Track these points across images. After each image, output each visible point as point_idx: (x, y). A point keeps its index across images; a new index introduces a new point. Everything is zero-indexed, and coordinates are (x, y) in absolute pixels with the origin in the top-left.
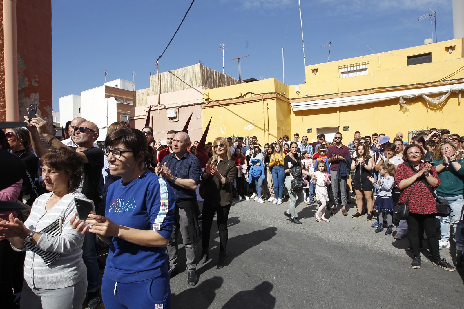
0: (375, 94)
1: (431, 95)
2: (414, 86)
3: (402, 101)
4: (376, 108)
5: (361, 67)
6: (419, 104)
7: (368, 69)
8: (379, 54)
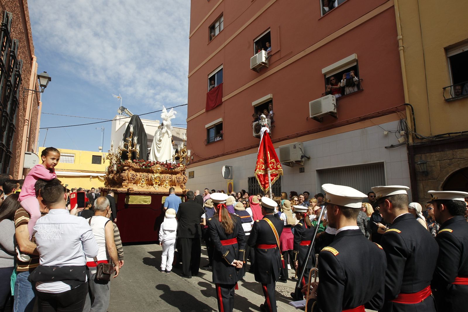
0: (81, 172)
1: (101, 176)
2: (96, 172)
3: (91, 177)
4: (81, 178)
5: (71, 155)
6: (97, 179)
7: (74, 157)
8: (81, 151)
